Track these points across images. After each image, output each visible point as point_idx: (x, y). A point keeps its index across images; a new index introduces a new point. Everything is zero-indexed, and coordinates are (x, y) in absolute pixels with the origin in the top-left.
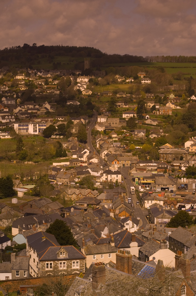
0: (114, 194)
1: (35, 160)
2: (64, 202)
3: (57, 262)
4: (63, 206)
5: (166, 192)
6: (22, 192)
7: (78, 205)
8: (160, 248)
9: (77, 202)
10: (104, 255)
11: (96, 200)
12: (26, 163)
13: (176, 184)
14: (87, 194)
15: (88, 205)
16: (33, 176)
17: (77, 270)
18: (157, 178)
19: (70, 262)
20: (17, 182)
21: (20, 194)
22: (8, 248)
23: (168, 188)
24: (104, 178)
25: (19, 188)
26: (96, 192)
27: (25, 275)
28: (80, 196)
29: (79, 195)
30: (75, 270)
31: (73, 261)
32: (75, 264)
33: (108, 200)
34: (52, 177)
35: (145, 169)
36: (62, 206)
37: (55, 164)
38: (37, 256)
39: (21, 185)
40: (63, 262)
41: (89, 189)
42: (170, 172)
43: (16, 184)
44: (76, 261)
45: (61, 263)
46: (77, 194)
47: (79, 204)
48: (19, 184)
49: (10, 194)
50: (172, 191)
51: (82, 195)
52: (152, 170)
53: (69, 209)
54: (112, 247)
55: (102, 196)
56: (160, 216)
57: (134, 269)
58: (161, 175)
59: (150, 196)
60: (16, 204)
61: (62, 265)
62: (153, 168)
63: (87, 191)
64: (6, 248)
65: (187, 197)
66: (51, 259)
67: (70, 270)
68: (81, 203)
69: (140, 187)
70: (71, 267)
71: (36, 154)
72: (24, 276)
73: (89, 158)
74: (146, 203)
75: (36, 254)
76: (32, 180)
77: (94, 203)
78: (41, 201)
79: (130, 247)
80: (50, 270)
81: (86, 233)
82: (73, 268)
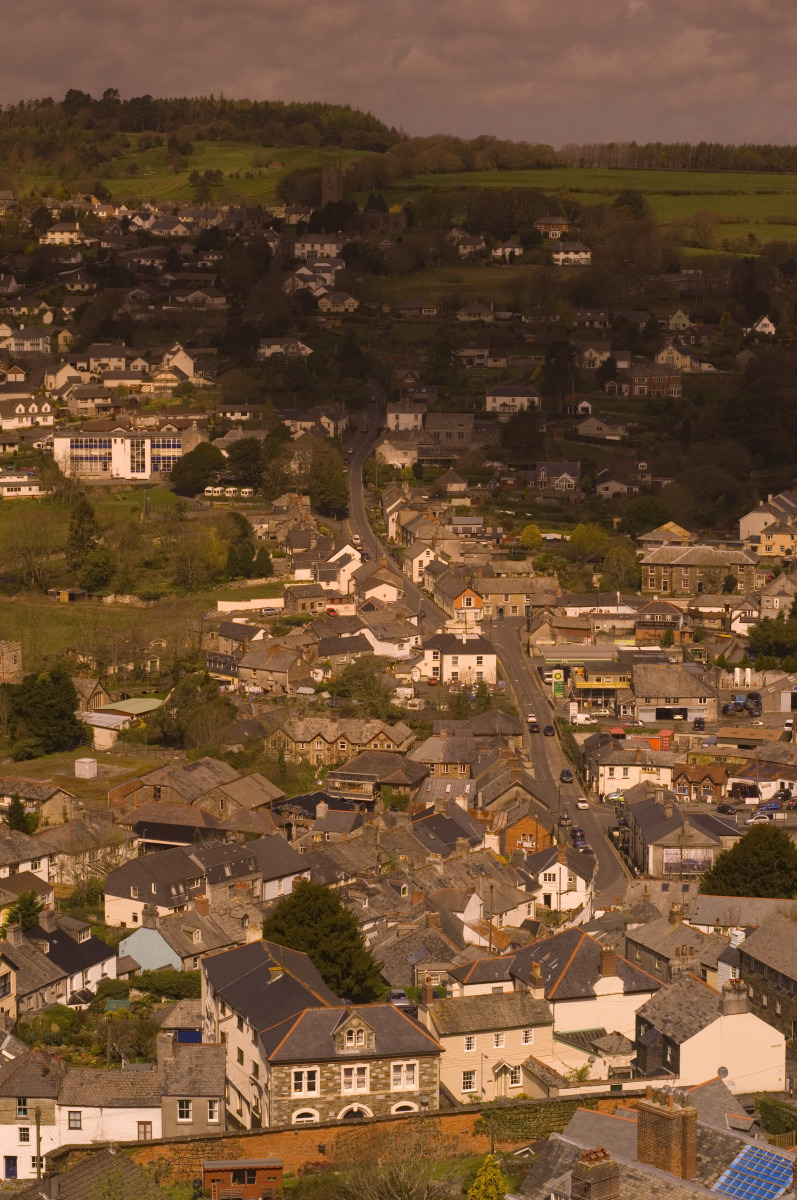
0: (477, 739)
1: (145, 587)
2: (282, 774)
3: (334, 1069)
4: (283, 794)
5: (678, 729)
6: (107, 728)
7: (337, 785)
8: (722, 1010)
9: (333, 776)
10: (505, 1036)
12: (109, 599)
13: (714, 693)
14: (371, 741)
15: (377, 787)
16: (143, 658)
17: (410, 1096)
18: (639, 668)
19: (385, 1068)
20: (85, 685)
21: (103, 739)
22: (107, 987)
23: (684, 712)
24: (426, 667)
25: (97, 711)
26: (402, 728)
27: (211, 1117)
28: (343, 747)
29: (339, 741)
30: (400, 1096)
31: (393, 1064)
32: (404, 1074)
33: (453, 766)
34: (220, 664)
35: (587, 631)
36: (278, 793)
37: (225, 607)
38: (255, 1042)
39: (103, 701)
40: (355, 1066)
41: (378, 721)
42: (688, 640)
43: (83, 696)
44: (404, 1063)
46: (330, 738)
47: (342, 783)
48: (96, 694)
49: (66, 738)
50: (699, 725)
51: (349, 741)
52: (613, 634)
53: (308, 805)
54: (534, 1005)
55: (432, 750)
56: (670, 838)
57: (702, 1157)
58: (654, 659)
59: (618, 748)
60: (91, 780)
61: (354, 1078)
62: (619, 624)
63: (368, 725)
64: (101, 986)
65: (764, 750)
66: (311, 1055)
67: (383, 1097)
68: (353, 779)
69: (573, 707)
70: (387, 1086)
71: (148, 565)
72: (210, 1120)
73: (364, 582)
74: (602, 775)
75: (251, 1031)
76: (139, 674)
77: (404, 778)
78: (196, 774)
79: (593, 997)
80: (306, 1097)
81: (405, 927)
82: (395, 1089)
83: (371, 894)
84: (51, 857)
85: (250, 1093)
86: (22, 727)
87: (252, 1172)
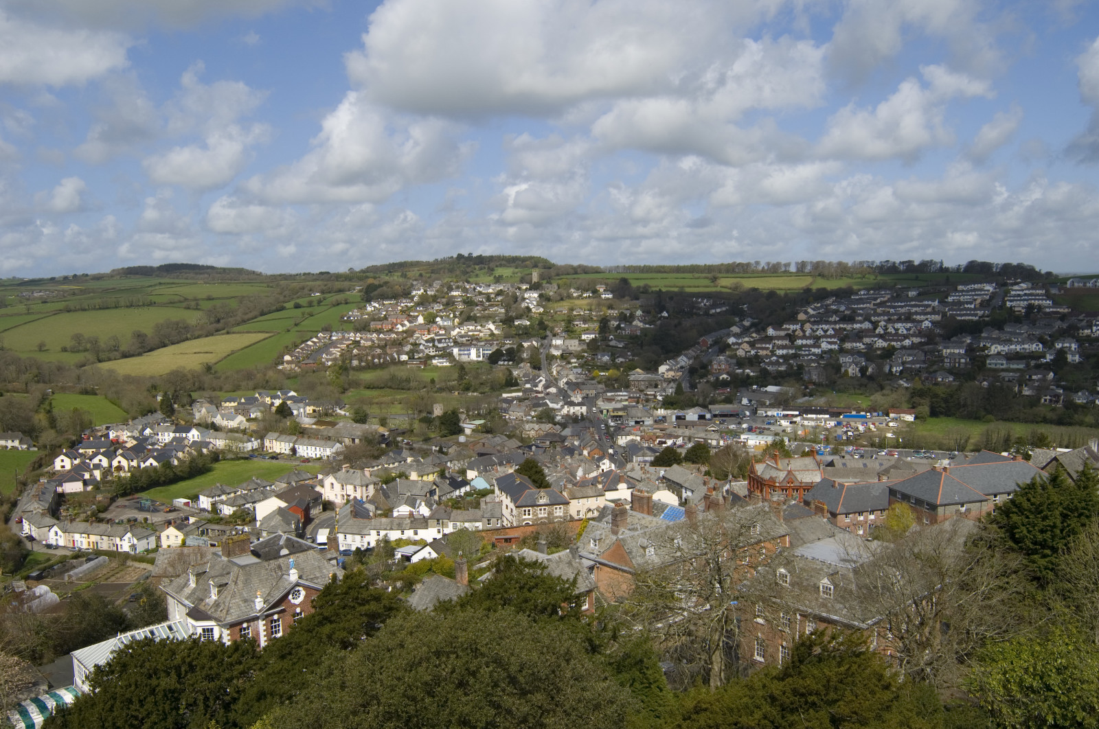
0: (581, 429)
1: (481, 390)
2: (522, 440)
3: (536, 509)
5: (641, 426)
6: (469, 428)
7: (539, 442)
8: (658, 489)
9: (537, 440)
10: (590, 499)
11: (561, 436)
12: (470, 394)
13: (652, 416)
14: (548, 430)
15: (551, 443)
16: (480, 409)
17: (560, 517)
18: (629, 409)
19: (552, 509)
20: (463, 417)
21: (468, 431)
22: (467, 494)
23: (643, 422)
24: (565, 410)
25: (466, 424)
26: (558, 427)
28: (540, 432)
29: (539, 430)
30: (557, 518)
31: (554, 507)
32: (558, 510)
33: (574, 437)
34: (503, 410)
35: (614, 400)
36: (521, 444)
37: (505, 395)
38: (511, 502)
39: (468, 421)
40: (543, 508)
41: (550, 424)
42: (644, 402)
43: (462, 420)
44: (558, 507)
45: (541, 510)
46: (536, 430)
48: (466, 419)
49: (456, 431)
50: (648, 425)
51: (542, 431)
53: (530, 447)
54: (599, 490)
55: (567, 432)
56: (640, 453)
57: (655, 511)
58: (634, 407)
59: (623, 431)
60: (464, 443)
61: (543, 511)
62: (623, 398)
63: (547, 426)
64: (465, 493)
65: (668, 432)
66: (529, 505)
67: (552, 518)
68: (543, 440)
69: (610, 421)
70: (553, 513)
71: (482, 384)
72: (497, 525)
73: (546, 387)
74: (618, 439)
75: (510, 499)
76: (479, 414)
77: (559, 440)
78: (495, 439)
79: (617, 490)
80: (528, 518)
81: (559, 475)
82: (555, 515)
83: (548, 467)
84: (451, 461)
85: (510, 518)
86: (443, 428)
87: (510, 539)
